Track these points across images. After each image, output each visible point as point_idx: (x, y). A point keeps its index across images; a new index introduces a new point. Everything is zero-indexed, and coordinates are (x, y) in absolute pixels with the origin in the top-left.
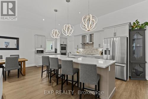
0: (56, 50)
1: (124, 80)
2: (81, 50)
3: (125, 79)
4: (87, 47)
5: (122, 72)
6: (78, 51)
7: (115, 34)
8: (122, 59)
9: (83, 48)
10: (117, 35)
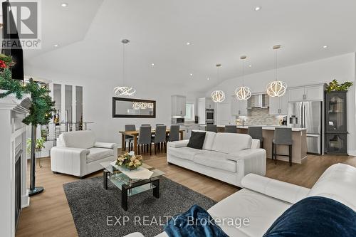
0: (197, 118)
1: (317, 154)
2: (245, 118)
3: (319, 153)
4: (255, 113)
5: (315, 144)
6: (239, 120)
7: (304, 97)
8: (315, 129)
9: (250, 115)
10: (308, 98)
